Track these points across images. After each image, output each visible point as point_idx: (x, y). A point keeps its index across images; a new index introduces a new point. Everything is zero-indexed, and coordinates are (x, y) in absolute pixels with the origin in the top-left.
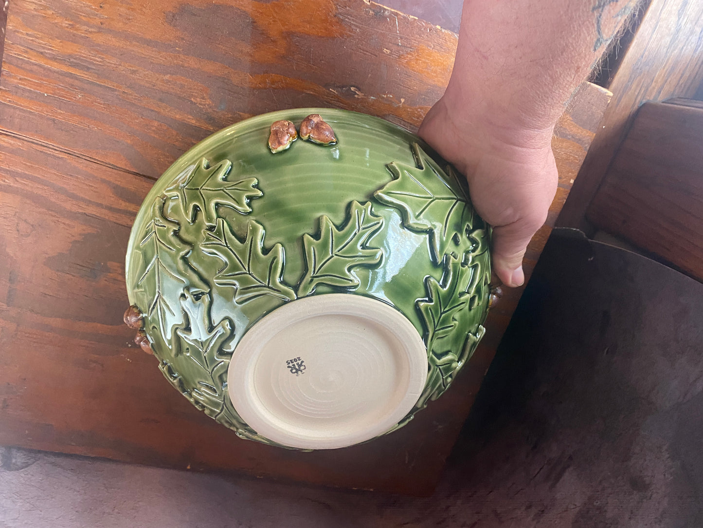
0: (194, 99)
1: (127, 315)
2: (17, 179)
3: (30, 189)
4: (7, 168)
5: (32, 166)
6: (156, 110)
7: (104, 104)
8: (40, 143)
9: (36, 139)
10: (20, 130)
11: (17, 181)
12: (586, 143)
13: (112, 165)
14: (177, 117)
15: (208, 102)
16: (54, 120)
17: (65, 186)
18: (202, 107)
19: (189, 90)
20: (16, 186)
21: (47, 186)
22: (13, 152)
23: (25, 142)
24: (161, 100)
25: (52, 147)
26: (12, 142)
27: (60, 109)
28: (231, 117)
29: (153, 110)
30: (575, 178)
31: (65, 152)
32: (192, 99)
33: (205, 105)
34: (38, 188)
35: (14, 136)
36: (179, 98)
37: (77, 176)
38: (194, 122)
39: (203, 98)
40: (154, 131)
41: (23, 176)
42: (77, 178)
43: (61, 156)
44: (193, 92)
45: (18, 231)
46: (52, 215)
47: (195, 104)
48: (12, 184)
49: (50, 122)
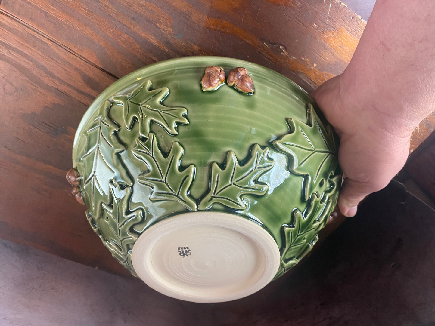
0: (159, 24)
1: (69, 175)
2: (10, 51)
3: (19, 62)
4: (4, 42)
5: (23, 44)
6: (128, 25)
7: (88, 10)
8: (32, 28)
9: (29, 23)
10: (18, 14)
11: (10, 53)
12: (432, 128)
13: (85, 59)
14: (143, 35)
15: (170, 29)
16: (46, 13)
17: (46, 66)
18: (164, 32)
19: (157, 17)
20: (7, 55)
21: (32, 62)
22: (10, 30)
23: (20, 24)
24: (133, 19)
25: (40, 33)
26: (10, 21)
27: (53, 5)
28: (184, 46)
29: (125, 26)
31: (51, 40)
32: (158, 25)
33: (166, 31)
34: (24, 61)
35: (12, 18)
36: (148, 21)
37: (57, 60)
38: (155, 42)
39: (166, 26)
40: (123, 41)
41: (15, 50)
42: (56, 61)
43: (46, 42)
44: (160, 19)
45: (4, 89)
46: (32, 84)
47: (159, 28)
48: (5, 54)
49: (43, 14)
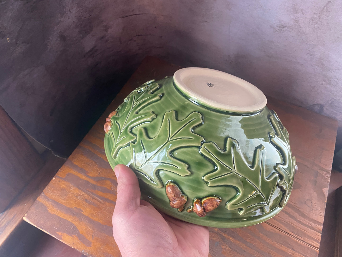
0: (229, 249)
2: (311, 226)
3: (306, 220)
4: (314, 231)
5: (304, 230)
6: (247, 247)
7: (271, 254)
8: (300, 240)
9: (302, 243)
10: (308, 248)
11: (310, 224)
12: (43, 196)
13: (269, 225)
14: (238, 242)
15: (223, 247)
16: (293, 250)
17: (291, 219)
18: (226, 245)
19: (231, 254)
20: (312, 223)
21: (298, 220)
22: (312, 239)
23: (306, 242)
24: (245, 251)
25: (295, 238)
26: (312, 243)
27: (290, 255)
28: (213, 238)
29: (249, 247)
30: (52, 180)
31: (290, 235)
32: (230, 249)
33: (225, 246)
34: (302, 220)
35: (311, 245)
36: (236, 251)
37: (285, 223)
38: (231, 239)
39: (225, 249)
40: (249, 237)
41: (308, 227)
42: (285, 222)
43: (291, 233)
44: (230, 252)
45: (312, 203)
46: (297, 207)
47: (229, 247)
48: (313, 224)
49: (295, 249)
